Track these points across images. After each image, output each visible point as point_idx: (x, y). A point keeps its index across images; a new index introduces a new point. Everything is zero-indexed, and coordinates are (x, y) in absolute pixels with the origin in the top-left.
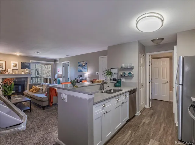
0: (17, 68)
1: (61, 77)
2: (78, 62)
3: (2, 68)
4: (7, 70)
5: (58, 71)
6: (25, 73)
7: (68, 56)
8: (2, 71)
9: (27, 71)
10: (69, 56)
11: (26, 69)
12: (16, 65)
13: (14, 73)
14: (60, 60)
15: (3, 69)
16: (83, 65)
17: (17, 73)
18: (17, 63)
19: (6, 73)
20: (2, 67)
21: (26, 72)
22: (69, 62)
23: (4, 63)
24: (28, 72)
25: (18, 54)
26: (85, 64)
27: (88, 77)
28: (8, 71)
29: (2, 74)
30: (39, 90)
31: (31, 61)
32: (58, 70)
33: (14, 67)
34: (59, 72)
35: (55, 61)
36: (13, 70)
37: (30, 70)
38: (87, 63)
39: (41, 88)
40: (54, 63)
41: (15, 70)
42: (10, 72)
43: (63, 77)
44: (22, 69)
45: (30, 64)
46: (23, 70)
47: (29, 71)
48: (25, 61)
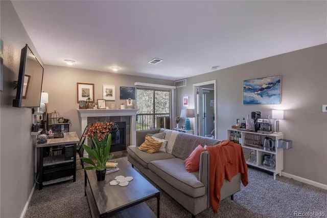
0: (113, 98)
1: (193, 116)
2: (245, 81)
3: (87, 98)
4: (96, 101)
5: (185, 104)
6: (127, 107)
7: (216, 67)
8: (87, 104)
9: (129, 103)
10: (218, 69)
11: (127, 100)
12: (111, 91)
13: (107, 108)
14: (190, 80)
15: (89, 99)
16: (264, 86)
17: (113, 107)
18: (113, 88)
19: (95, 108)
20: (89, 96)
21: (128, 105)
22: (214, 82)
23: (90, 87)
24: (131, 104)
25: (115, 69)
26: (269, 84)
27: (285, 119)
28: (97, 104)
29: (88, 109)
30: (160, 147)
31: (136, 84)
32: (184, 102)
33: (107, 95)
34: (187, 106)
35: (177, 83)
36: (106, 101)
37: (134, 100)
38: (279, 81)
39: (163, 141)
40: (175, 87)
41: (109, 102)
42: (102, 105)
43: (196, 115)
44: (120, 99)
45: (133, 89)
46: (123, 101)
47: (133, 104)
48: (126, 84)
